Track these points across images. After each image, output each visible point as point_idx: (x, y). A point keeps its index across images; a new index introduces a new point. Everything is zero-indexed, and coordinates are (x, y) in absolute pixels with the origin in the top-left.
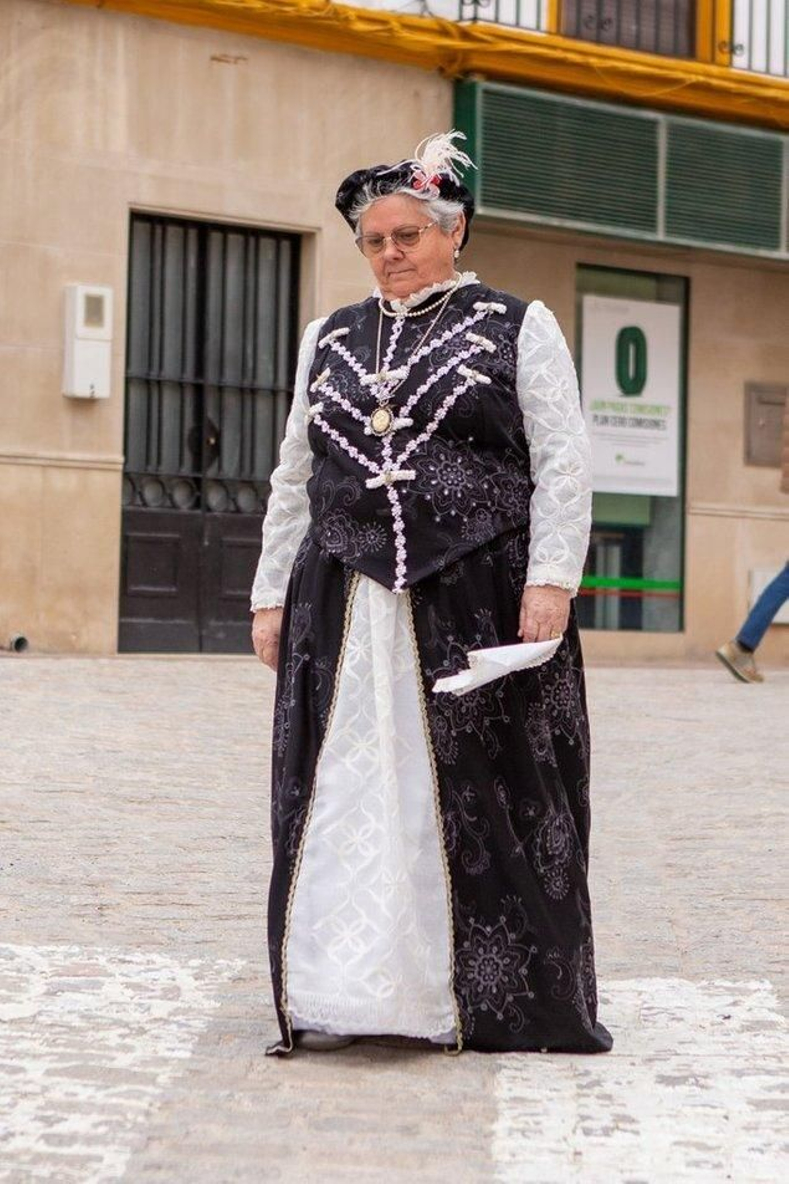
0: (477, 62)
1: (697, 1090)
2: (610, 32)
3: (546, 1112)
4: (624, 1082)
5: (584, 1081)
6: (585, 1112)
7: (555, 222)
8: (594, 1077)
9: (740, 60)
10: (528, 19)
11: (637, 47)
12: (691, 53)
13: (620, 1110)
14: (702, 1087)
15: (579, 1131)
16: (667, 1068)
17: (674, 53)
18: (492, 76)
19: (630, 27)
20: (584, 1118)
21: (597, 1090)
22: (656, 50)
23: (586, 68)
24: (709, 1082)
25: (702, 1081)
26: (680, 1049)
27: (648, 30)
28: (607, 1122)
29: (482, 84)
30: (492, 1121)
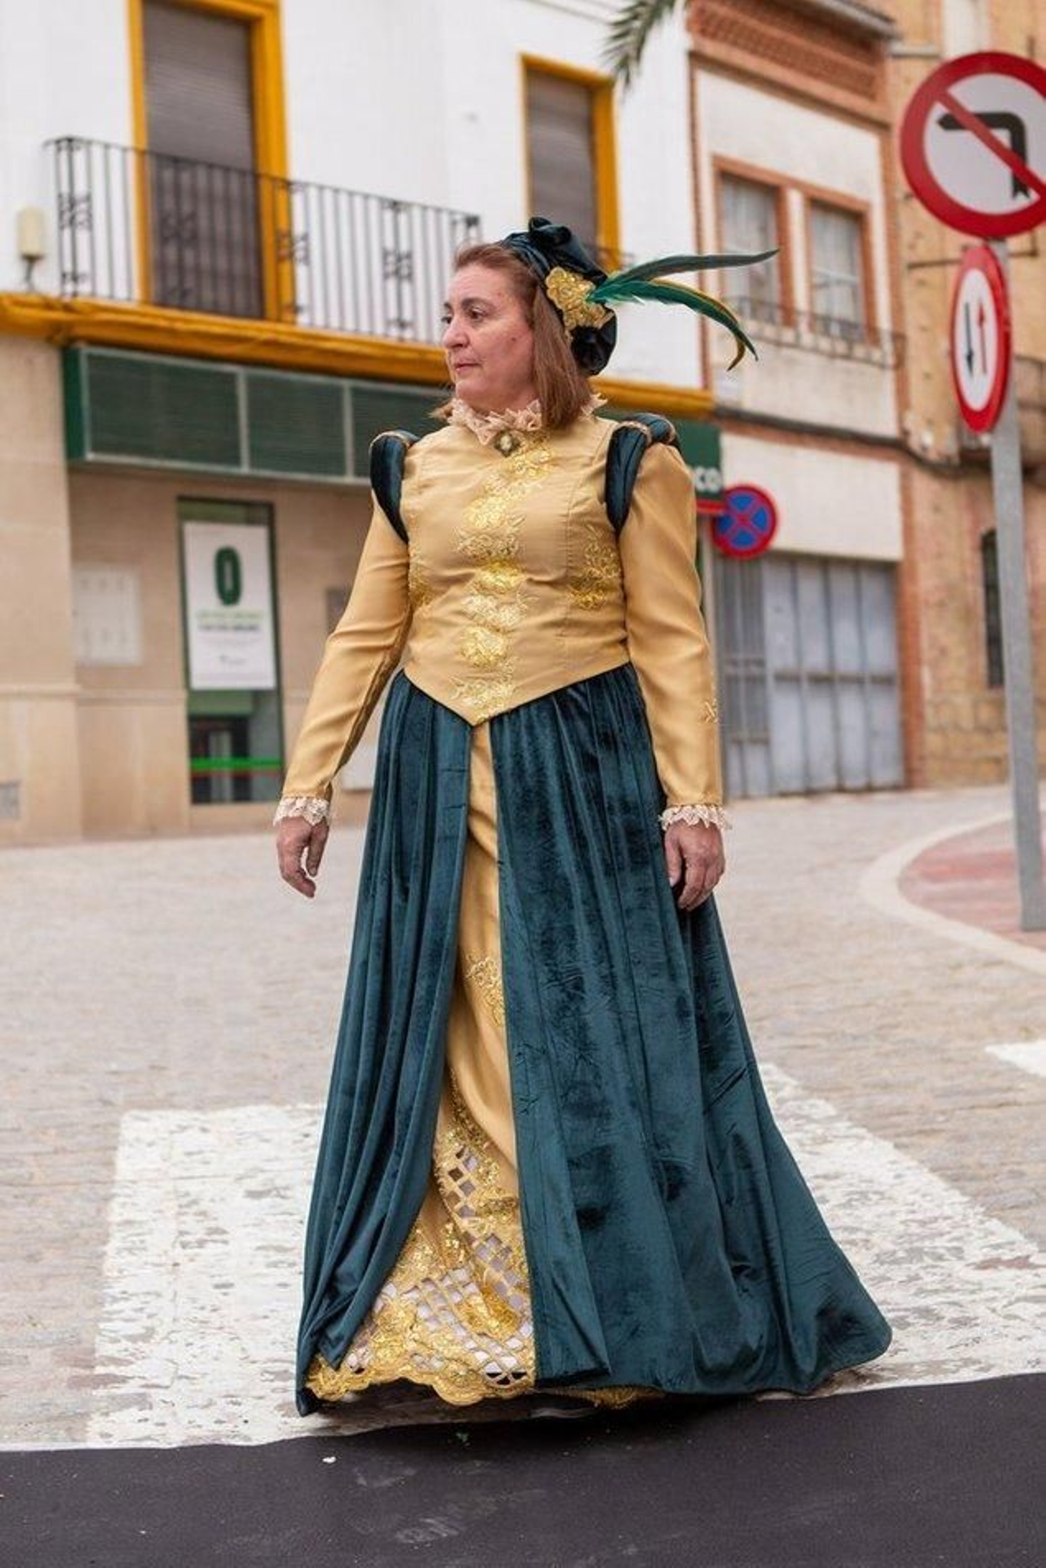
0: (80, 331)
1: (278, 1200)
2: (191, 300)
3: (151, 1232)
4: (217, 1198)
5: (184, 1201)
6: (184, 1228)
7: (155, 463)
8: (193, 1197)
9: (303, 319)
10: (121, 292)
11: (215, 310)
12: (261, 315)
13: (213, 1224)
14: (283, 1197)
15: (178, 1245)
16: (254, 1184)
17: (247, 315)
18: (94, 342)
19: (207, 296)
20: (182, 1233)
21: (195, 1208)
22: (232, 314)
23: (172, 332)
24: (289, 1193)
25: (282, 1193)
26: (267, 1166)
27: (223, 297)
28: (201, 1235)
29: (85, 350)
30: (105, 1243)
